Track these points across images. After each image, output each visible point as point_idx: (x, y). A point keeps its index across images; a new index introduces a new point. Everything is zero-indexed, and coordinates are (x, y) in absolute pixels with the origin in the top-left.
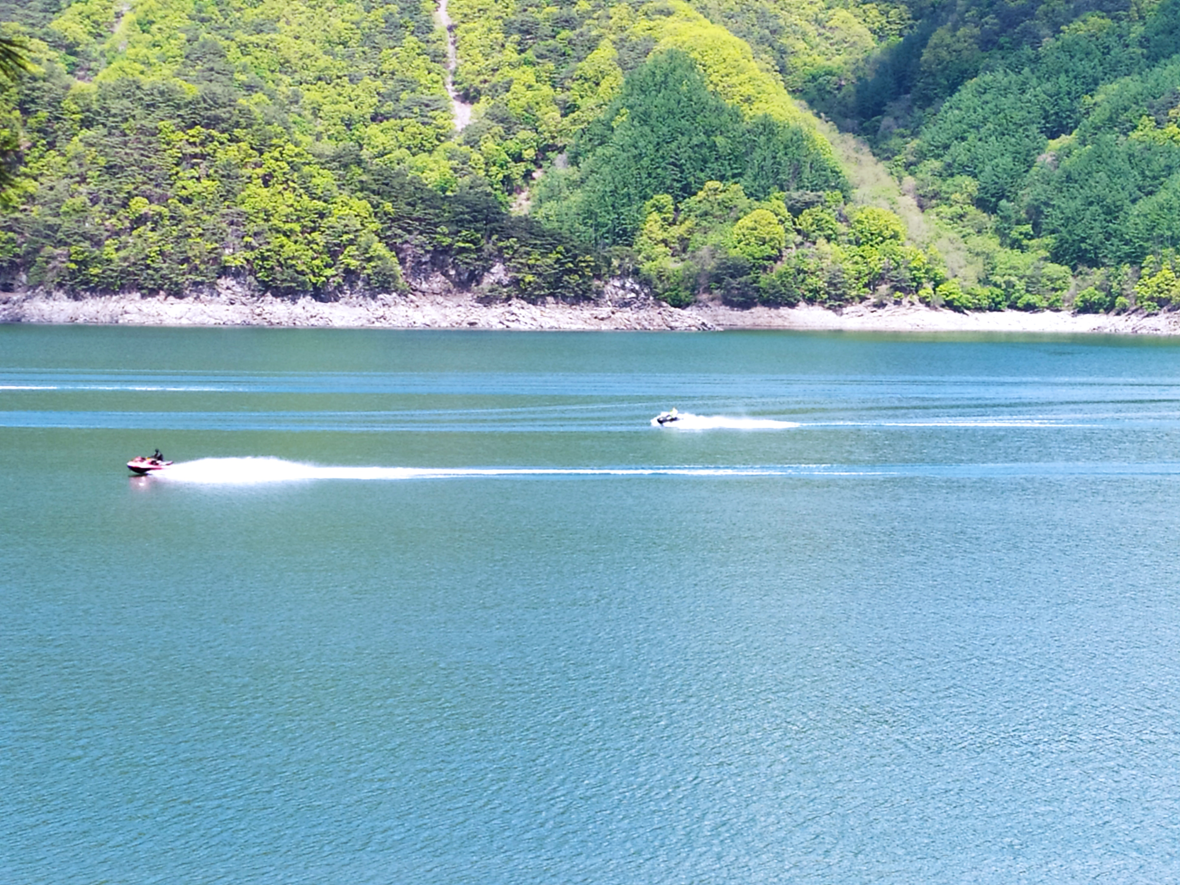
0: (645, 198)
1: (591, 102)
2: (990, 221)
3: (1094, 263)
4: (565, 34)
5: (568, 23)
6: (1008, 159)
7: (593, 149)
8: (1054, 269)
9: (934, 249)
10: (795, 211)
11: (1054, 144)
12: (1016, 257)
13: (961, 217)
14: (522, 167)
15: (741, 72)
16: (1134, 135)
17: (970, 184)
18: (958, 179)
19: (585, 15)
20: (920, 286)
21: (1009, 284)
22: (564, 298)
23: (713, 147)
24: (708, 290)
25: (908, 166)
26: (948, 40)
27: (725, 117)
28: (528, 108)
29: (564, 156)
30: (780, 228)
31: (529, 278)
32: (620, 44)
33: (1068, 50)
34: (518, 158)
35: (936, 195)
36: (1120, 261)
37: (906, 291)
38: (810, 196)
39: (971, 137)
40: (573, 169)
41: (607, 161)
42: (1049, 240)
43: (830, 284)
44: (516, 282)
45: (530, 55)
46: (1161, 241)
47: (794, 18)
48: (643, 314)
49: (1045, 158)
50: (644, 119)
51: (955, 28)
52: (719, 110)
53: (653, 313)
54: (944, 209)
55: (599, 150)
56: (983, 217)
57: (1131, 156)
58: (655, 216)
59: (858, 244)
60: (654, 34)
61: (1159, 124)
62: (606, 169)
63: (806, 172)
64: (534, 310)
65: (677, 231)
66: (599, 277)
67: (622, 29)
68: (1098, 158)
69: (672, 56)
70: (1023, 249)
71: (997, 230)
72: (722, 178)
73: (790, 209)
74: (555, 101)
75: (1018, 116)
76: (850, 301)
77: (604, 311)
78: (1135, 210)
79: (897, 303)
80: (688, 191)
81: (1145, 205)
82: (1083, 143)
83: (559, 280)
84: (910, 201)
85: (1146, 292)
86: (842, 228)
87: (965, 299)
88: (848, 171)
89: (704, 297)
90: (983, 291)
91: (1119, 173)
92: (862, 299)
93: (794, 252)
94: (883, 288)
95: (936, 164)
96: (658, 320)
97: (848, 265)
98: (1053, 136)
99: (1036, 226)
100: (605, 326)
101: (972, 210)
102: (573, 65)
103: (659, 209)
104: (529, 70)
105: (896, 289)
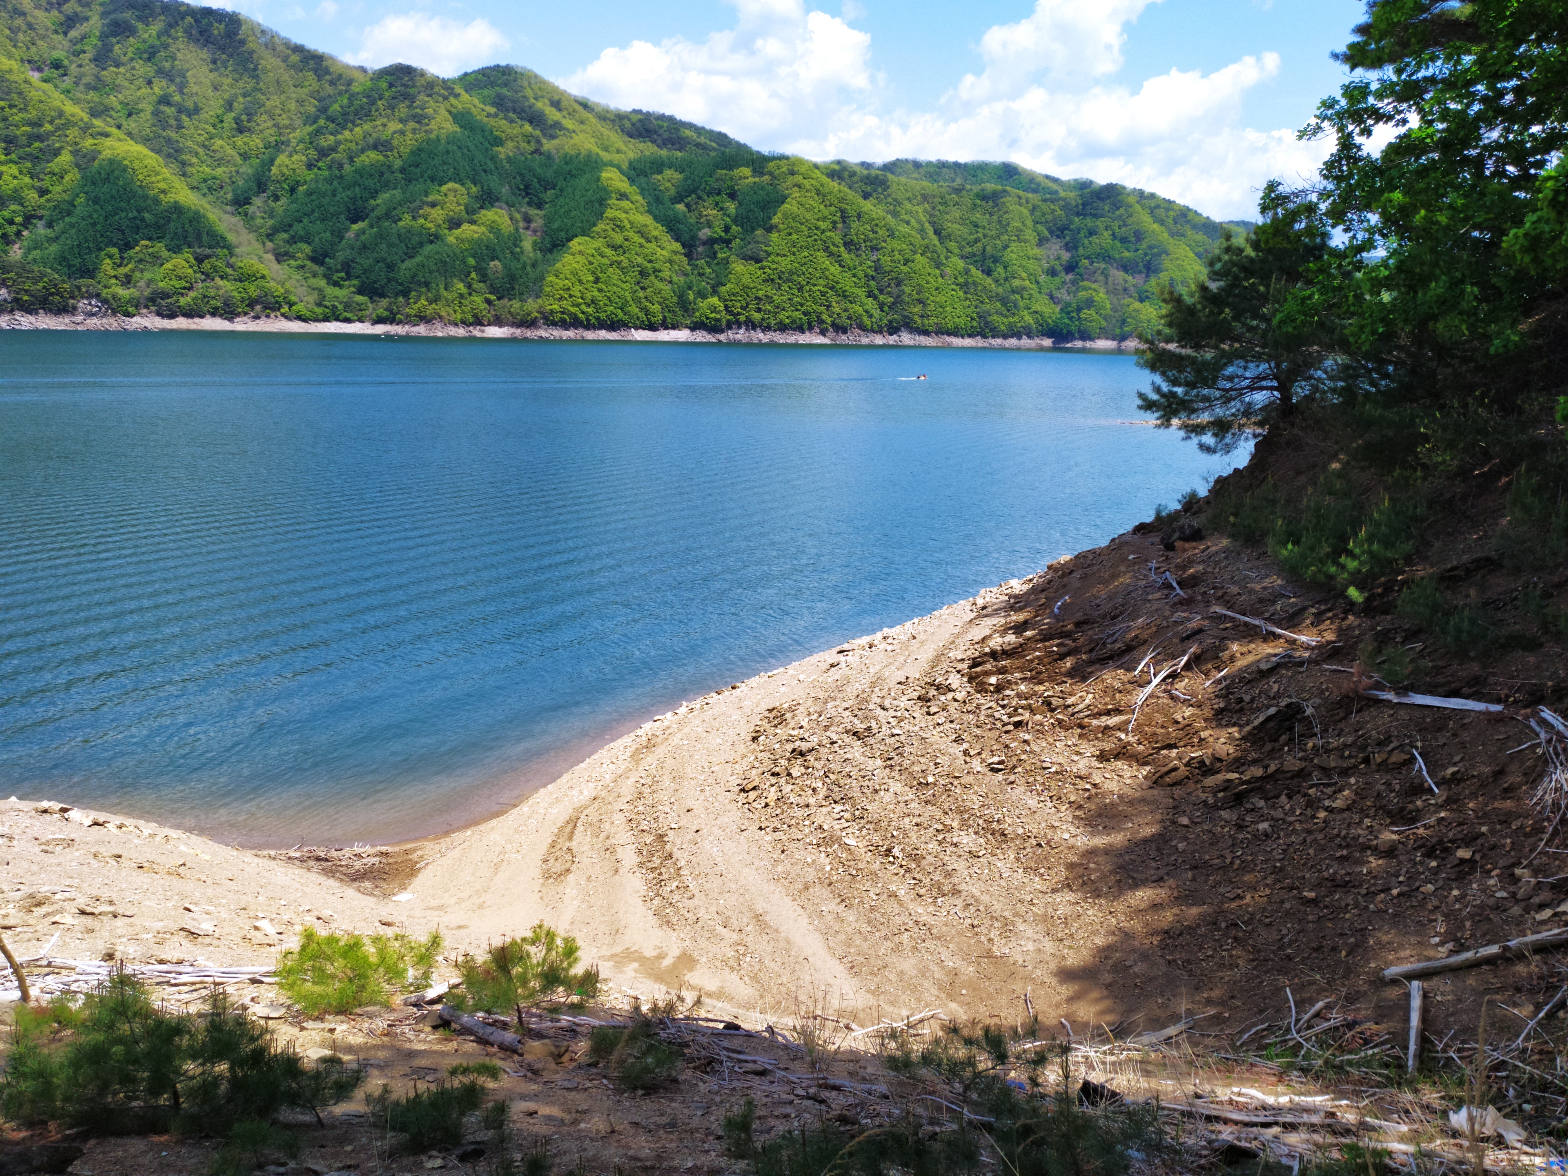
0: (100, 249)
1: (59, 189)
2: (320, 270)
3: (382, 295)
4: (37, 144)
5: (39, 138)
6: (328, 234)
7: (63, 218)
8: (359, 298)
9: (288, 285)
10: (200, 260)
11: (355, 227)
12: (337, 292)
13: (303, 267)
14: (14, 228)
15: (158, 174)
16: (400, 224)
17: (307, 249)
18: (300, 245)
19: (49, 134)
20: (280, 307)
21: (334, 306)
22: (51, 311)
23: (143, 219)
24: (147, 307)
25: (268, 236)
26: (287, 162)
27: (149, 202)
28: (15, 191)
29: (43, 222)
30: (190, 271)
31: (26, 298)
32: (75, 153)
33: (359, 172)
34: (11, 222)
35: (286, 253)
36: (396, 295)
37: (273, 309)
38: (208, 251)
39: (305, 220)
40: (49, 231)
41: (72, 226)
42: (355, 282)
43: (225, 304)
44: (16, 300)
45: (13, 156)
46: (419, 284)
47: (189, 143)
48: (104, 321)
49: (350, 235)
50: (96, 200)
51: (291, 156)
52: (145, 197)
53: (112, 320)
54: (292, 262)
55: (67, 219)
56: (316, 267)
57: (399, 236)
58: (108, 261)
59: (241, 281)
60: (99, 148)
61: (414, 218)
62: (73, 231)
63: (205, 237)
64: (32, 318)
65: (123, 270)
66: (73, 298)
67: (76, 144)
68: (381, 236)
69: (111, 162)
70: (341, 287)
71: (325, 276)
72: (150, 239)
73: (196, 259)
74: (33, 187)
75: (332, 209)
76: (238, 315)
77: (79, 318)
78: (404, 266)
79: (268, 316)
80: (128, 246)
81: (408, 264)
82: (372, 227)
83: (46, 299)
84: (270, 257)
85: (412, 312)
86: (229, 271)
87: (308, 314)
88: (231, 237)
89: (145, 311)
90: (318, 310)
91: (391, 245)
92: (246, 314)
93: (200, 285)
94: (258, 308)
95: (285, 236)
96: (115, 324)
97: (235, 294)
98: (354, 222)
99: (347, 273)
100: (79, 328)
101: (309, 263)
102: (44, 165)
103: (111, 257)
104: (14, 166)
105: (266, 308)
